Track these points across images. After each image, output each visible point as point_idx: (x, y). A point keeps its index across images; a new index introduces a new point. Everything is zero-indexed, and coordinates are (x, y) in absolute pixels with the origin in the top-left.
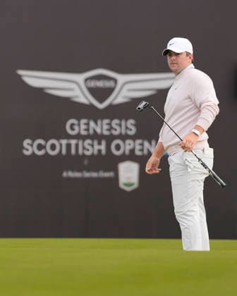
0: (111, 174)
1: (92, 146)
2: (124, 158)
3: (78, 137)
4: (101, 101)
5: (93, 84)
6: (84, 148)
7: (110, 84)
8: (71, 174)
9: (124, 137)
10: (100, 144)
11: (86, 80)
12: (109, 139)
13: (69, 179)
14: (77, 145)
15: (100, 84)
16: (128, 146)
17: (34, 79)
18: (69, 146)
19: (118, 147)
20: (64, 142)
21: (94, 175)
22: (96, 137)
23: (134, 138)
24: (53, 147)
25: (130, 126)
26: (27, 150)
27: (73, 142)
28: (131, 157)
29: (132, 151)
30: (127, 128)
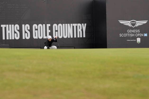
0: (136, 40)
1: (132, 35)
2: (138, 37)
3: (129, 33)
5: (132, 23)
6: (130, 35)
8: (128, 40)
9: (138, 33)
10: (133, 34)
11: (131, 22)
12: (135, 33)
13: (128, 41)
14: (129, 35)
15: (133, 23)
18: (128, 35)
19: (137, 35)
20: (127, 34)
21: (133, 40)
23: (139, 33)
24: (125, 35)
25: (139, 31)
26: (120, 36)
27: (129, 34)
28: (139, 37)
29: (139, 36)
30: (138, 31)
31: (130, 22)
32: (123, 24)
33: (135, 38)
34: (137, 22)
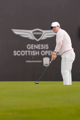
0: (41, 61)
1: (35, 52)
2: (45, 56)
3: (31, 50)
4: (38, 39)
5: (35, 33)
6: (32, 53)
7: (41, 33)
8: (28, 61)
9: (45, 50)
10: (37, 52)
11: (33, 32)
12: (40, 50)
13: (28, 63)
14: (30, 53)
15: (37, 33)
16: (46, 53)
17: (17, 32)
18: (28, 53)
19: (43, 53)
20: (26, 51)
21: (36, 62)
22: (36, 50)
23: (48, 50)
24: (23, 53)
25: (47, 46)
26: (15, 54)
27: (29, 51)
28: (47, 56)
29: (47, 54)
30: (46, 47)
31: (31, 31)
32: (19, 35)
33: (41, 58)
34: (44, 32)
